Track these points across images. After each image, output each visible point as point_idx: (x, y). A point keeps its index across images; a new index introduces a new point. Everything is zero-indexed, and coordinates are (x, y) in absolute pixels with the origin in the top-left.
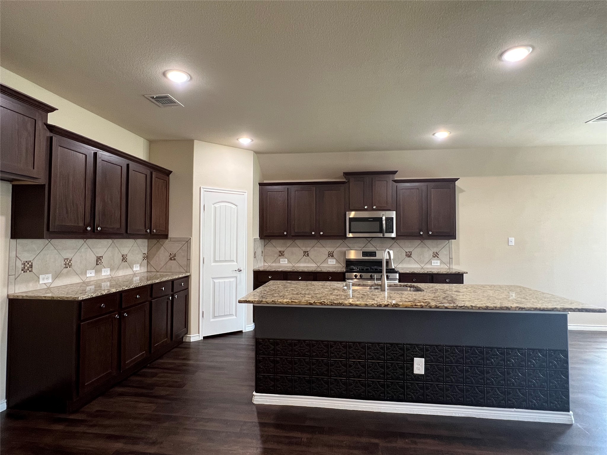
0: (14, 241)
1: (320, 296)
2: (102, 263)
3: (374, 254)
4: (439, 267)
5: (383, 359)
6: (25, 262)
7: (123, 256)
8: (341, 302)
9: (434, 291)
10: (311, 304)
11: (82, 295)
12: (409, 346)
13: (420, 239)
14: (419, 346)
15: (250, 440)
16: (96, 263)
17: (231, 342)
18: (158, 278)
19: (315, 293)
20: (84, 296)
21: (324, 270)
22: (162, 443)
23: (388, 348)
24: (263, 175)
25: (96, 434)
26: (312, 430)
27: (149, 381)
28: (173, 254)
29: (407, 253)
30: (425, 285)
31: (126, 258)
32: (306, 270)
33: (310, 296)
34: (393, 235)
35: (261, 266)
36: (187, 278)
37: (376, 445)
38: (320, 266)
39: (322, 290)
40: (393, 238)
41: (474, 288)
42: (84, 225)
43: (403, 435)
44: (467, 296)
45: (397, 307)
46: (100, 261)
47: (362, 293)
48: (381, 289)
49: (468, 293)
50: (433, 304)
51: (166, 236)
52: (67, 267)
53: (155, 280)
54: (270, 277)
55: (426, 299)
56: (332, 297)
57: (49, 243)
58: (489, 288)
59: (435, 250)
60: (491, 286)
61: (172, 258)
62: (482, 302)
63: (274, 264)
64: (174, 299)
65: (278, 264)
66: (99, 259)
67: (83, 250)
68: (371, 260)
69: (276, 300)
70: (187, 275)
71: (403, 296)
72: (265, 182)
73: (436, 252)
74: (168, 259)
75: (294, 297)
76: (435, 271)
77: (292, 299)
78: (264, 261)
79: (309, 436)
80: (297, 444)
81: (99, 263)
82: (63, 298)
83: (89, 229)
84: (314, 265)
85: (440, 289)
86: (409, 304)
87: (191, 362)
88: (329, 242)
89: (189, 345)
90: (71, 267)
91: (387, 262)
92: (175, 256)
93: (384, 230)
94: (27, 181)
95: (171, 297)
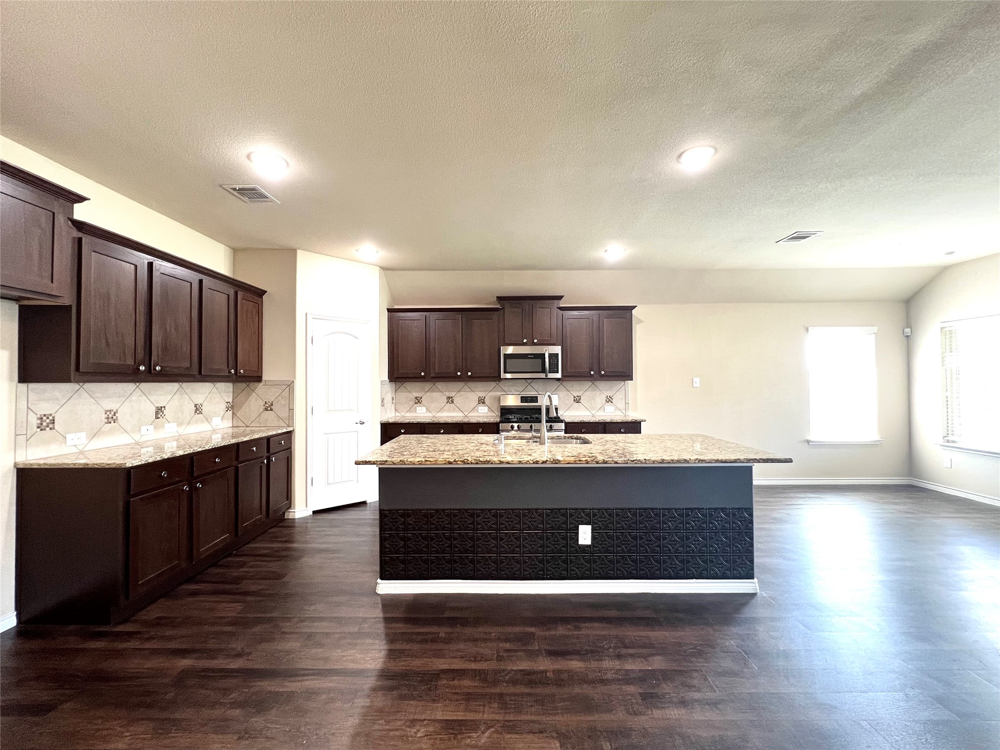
0: (23, 386)
1: (463, 452)
2: (165, 415)
3: (535, 400)
4: (613, 414)
5: (542, 528)
6: (42, 416)
7: (196, 406)
8: (488, 460)
9: (604, 443)
10: (450, 463)
11: (131, 460)
12: (573, 511)
13: (591, 381)
14: (585, 511)
15: (371, 641)
16: (156, 416)
17: (350, 517)
18: (248, 435)
19: (457, 449)
20: (135, 462)
21: (473, 420)
22: (250, 653)
23: (548, 515)
24: (394, 299)
25: (154, 649)
26: (452, 622)
27: (235, 573)
28: (269, 402)
29: (575, 397)
30: (594, 436)
31: (200, 408)
32: (449, 420)
33: (449, 453)
34: (559, 375)
35: (392, 416)
36: (289, 435)
37: (533, 634)
38: (468, 415)
39: (467, 445)
40: (558, 379)
41: (651, 438)
42: (135, 363)
43: (565, 620)
44: (641, 447)
45: (557, 463)
46: (161, 413)
47: (517, 448)
48: (540, 442)
49: (642, 445)
50: (600, 458)
51: (259, 379)
52: (110, 423)
53: (242, 438)
54: (402, 431)
55: (593, 452)
56: (478, 454)
57: (82, 388)
58: (668, 438)
59: (609, 394)
60: (670, 436)
61: (269, 407)
62: (657, 455)
63: (408, 414)
64: (271, 462)
65: (414, 414)
66: (160, 411)
67: (134, 398)
68: (532, 407)
69: (405, 460)
70: (289, 430)
71: (566, 450)
72: (396, 307)
73: (610, 396)
74: (262, 409)
75: (429, 455)
76: (608, 420)
77: (426, 457)
78: (396, 410)
79: (449, 630)
80: (433, 641)
81: (159, 416)
82: (103, 465)
83: (142, 368)
84: (461, 414)
85: (611, 441)
86: (572, 459)
87: (295, 545)
88: (480, 385)
89: (294, 523)
90: (116, 421)
91: (548, 410)
92: (272, 405)
93: (547, 370)
94: (41, 300)
95: (265, 461)
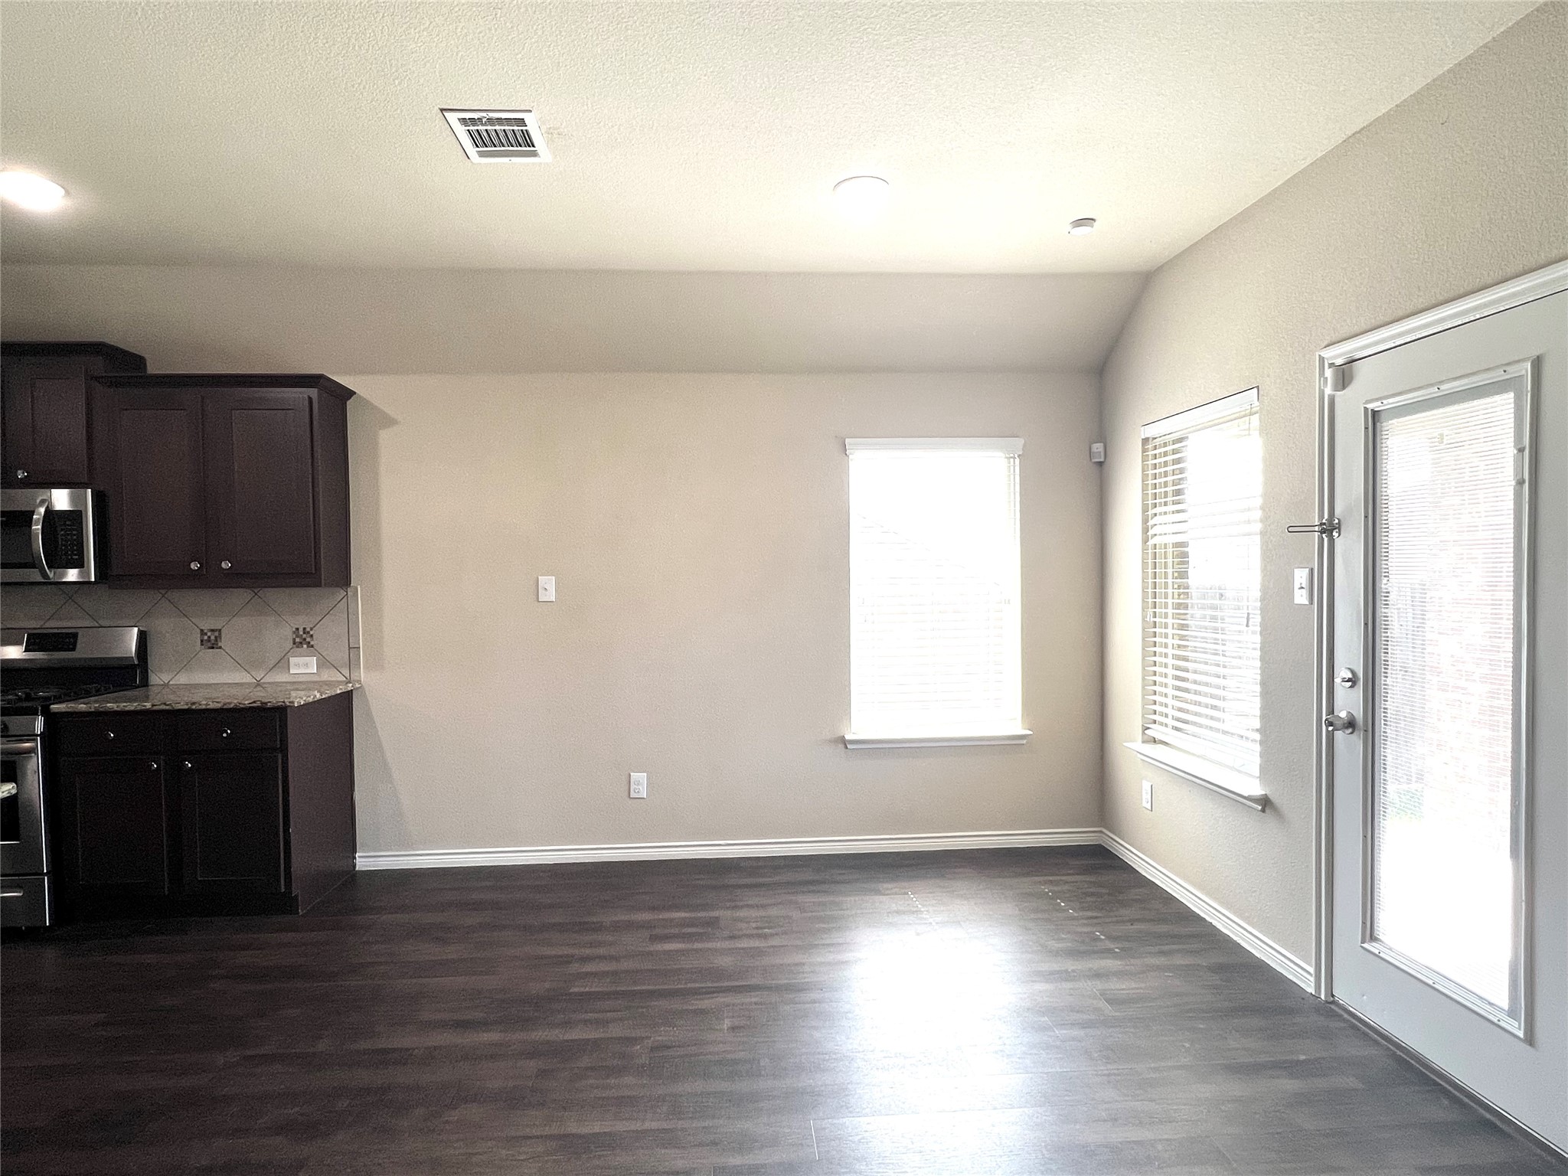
3: (69, 643)
4: (316, 679)
29: (206, 634)
34: (83, 574)
59: (301, 622)
68: (56, 664)
73: (304, 629)
